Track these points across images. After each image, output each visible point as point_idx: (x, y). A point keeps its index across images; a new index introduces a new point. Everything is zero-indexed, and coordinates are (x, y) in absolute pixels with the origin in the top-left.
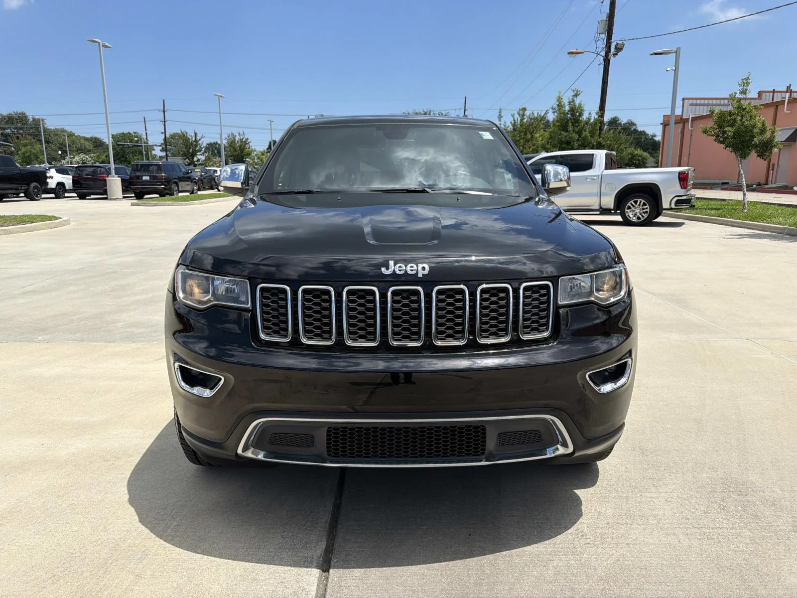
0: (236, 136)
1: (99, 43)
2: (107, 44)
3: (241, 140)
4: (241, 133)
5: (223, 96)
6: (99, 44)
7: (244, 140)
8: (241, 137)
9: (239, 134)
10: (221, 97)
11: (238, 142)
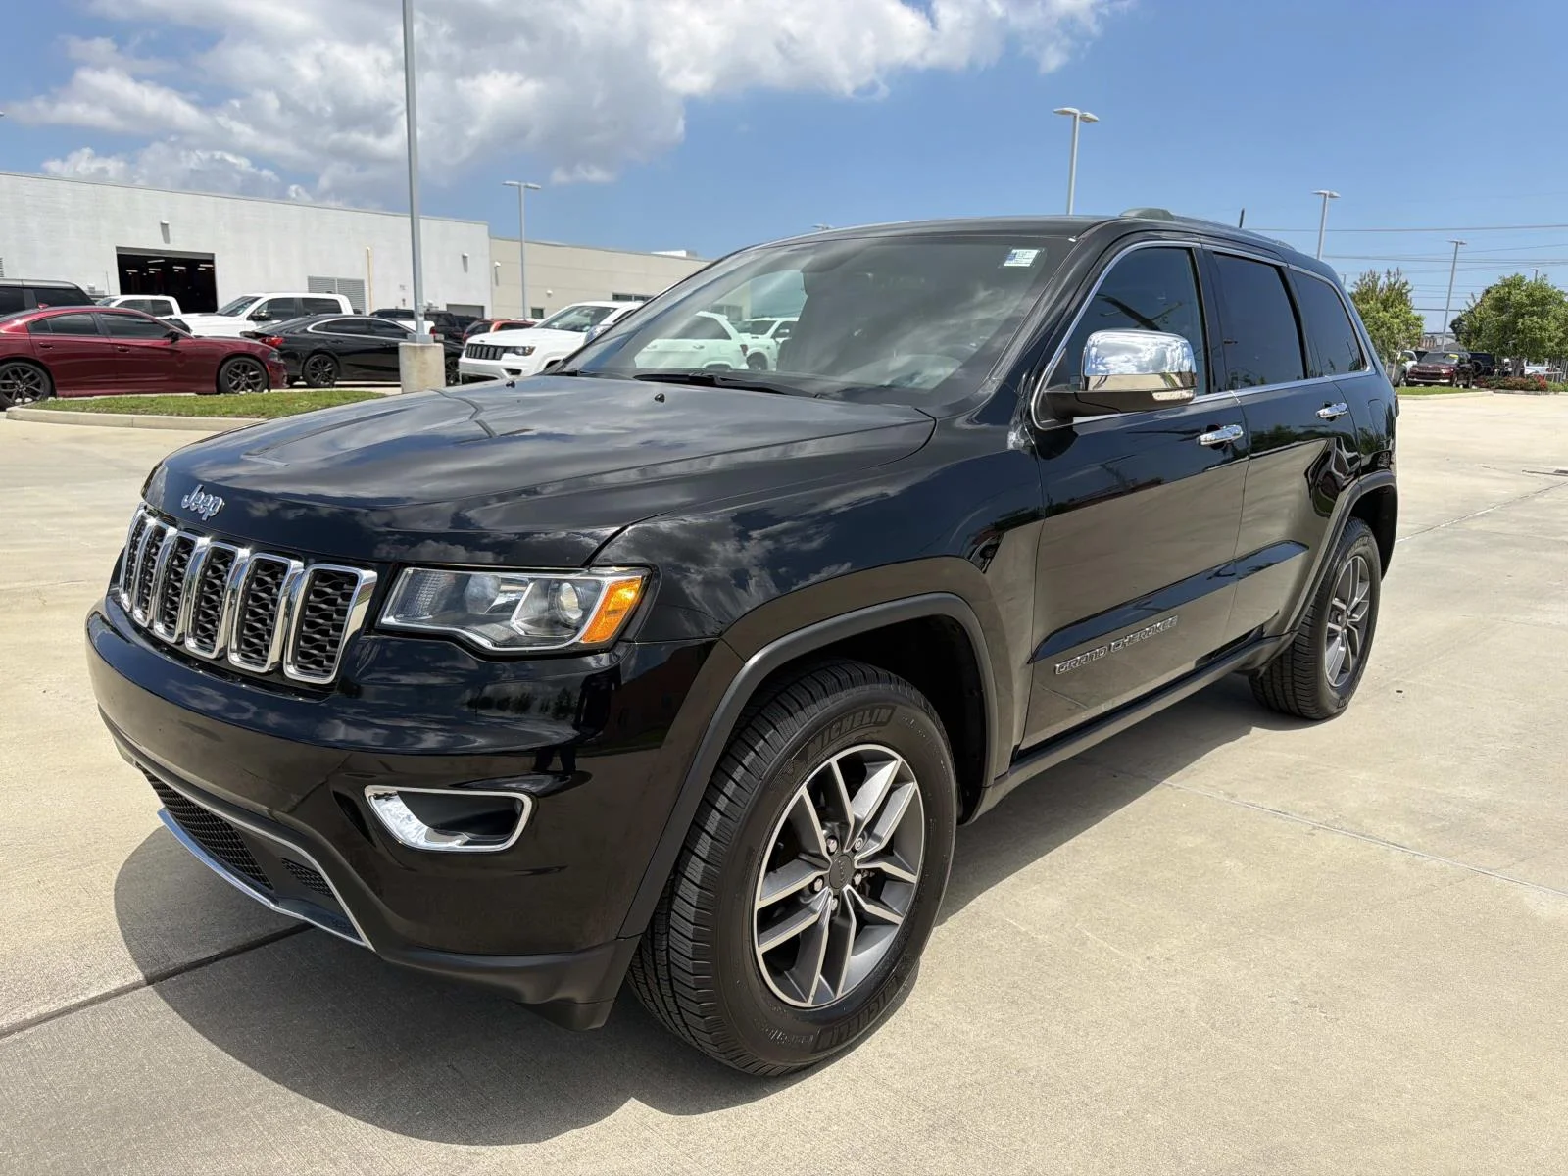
0: (1379, 278)
1: (1075, 115)
2: (1089, 115)
3: (1391, 288)
4: (1393, 270)
5: (1335, 194)
6: (1075, 117)
7: (1397, 287)
8: (1392, 280)
9: (1388, 273)
10: (1331, 196)
11: (1382, 290)
